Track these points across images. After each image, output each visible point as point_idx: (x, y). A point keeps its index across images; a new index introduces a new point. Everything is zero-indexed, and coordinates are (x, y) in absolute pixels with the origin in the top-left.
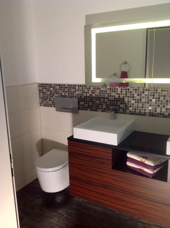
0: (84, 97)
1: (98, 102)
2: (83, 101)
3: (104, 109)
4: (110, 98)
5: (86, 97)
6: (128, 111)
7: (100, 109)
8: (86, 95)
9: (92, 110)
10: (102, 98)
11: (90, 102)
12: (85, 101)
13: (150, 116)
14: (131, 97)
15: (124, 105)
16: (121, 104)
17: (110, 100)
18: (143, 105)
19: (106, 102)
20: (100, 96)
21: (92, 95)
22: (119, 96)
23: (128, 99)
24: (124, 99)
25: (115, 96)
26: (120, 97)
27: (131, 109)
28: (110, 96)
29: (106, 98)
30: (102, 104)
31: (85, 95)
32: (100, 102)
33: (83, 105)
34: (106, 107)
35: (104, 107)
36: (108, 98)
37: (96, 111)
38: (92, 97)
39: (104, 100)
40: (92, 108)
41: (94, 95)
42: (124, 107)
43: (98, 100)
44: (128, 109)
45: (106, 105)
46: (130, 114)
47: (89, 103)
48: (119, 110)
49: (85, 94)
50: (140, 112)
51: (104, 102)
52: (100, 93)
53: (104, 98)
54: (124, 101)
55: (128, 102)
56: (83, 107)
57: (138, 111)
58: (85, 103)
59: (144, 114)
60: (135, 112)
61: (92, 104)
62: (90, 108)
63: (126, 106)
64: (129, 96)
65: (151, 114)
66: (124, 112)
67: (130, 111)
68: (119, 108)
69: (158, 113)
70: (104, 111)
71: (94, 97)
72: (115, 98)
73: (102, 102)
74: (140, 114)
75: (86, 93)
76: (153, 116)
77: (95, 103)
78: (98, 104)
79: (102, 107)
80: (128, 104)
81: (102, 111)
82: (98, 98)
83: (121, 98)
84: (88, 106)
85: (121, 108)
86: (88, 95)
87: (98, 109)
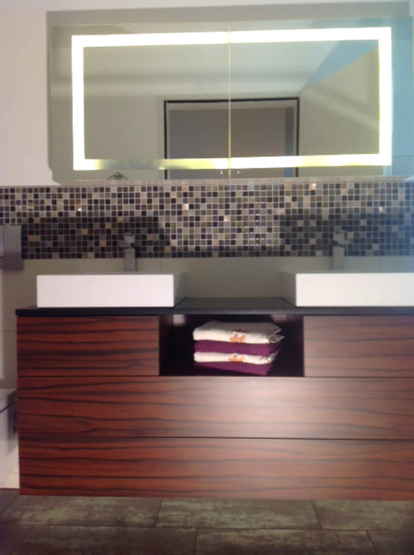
0: (42, 220)
1: (85, 232)
2: (37, 233)
3: (103, 249)
4: (120, 219)
5: (49, 220)
6: (167, 249)
7: (91, 250)
8: (48, 214)
9: (67, 257)
10: (96, 220)
11: (61, 233)
12: (43, 232)
13: (221, 255)
14: (174, 213)
15: (158, 235)
16: (150, 232)
17: (120, 225)
18: (203, 230)
19: (109, 231)
20: (90, 214)
21: (67, 214)
22: (144, 213)
23: (168, 219)
24: (156, 219)
25: (132, 213)
26: (147, 216)
27: (174, 243)
28: (120, 214)
29: (108, 220)
30: (97, 238)
31: (45, 216)
32: (90, 232)
33: (37, 244)
34: (108, 243)
35: (103, 243)
36: (115, 220)
37: (80, 256)
38: (66, 220)
39: (103, 226)
40: (68, 250)
41: (72, 214)
42: (158, 239)
43: (85, 227)
44: (168, 243)
45: (108, 238)
46: (174, 256)
47: (55, 238)
48: (145, 249)
49: (43, 214)
50: (197, 248)
51: (103, 232)
52: (90, 208)
53: (102, 220)
54: (156, 225)
55: (168, 225)
56: (38, 250)
57: (192, 247)
58: (43, 239)
59: (208, 254)
60: (186, 249)
61: (67, 238)
62: (61, 250)
63: (162, 237)
64: (170, 210)
65: (224, 252)
66: (158, 253)
67: (174, 248)
68: (144, 243)
69: (239, 248)
70: (103, 256)
71: (72, 220)
72: (132, 219)
73: (97, 232)
74: (198, 253)
75: (48, 208)
76: (227, 255)
77: (76, 235)
78: (85, 237)
79: (97, 244)
80: (168, 231)
81: (97, 256)
82: (85, 220)
83: (150, 218)
84: (55, 244)
85: (150, 243)
86: (54, 214)
87: (85, 250)
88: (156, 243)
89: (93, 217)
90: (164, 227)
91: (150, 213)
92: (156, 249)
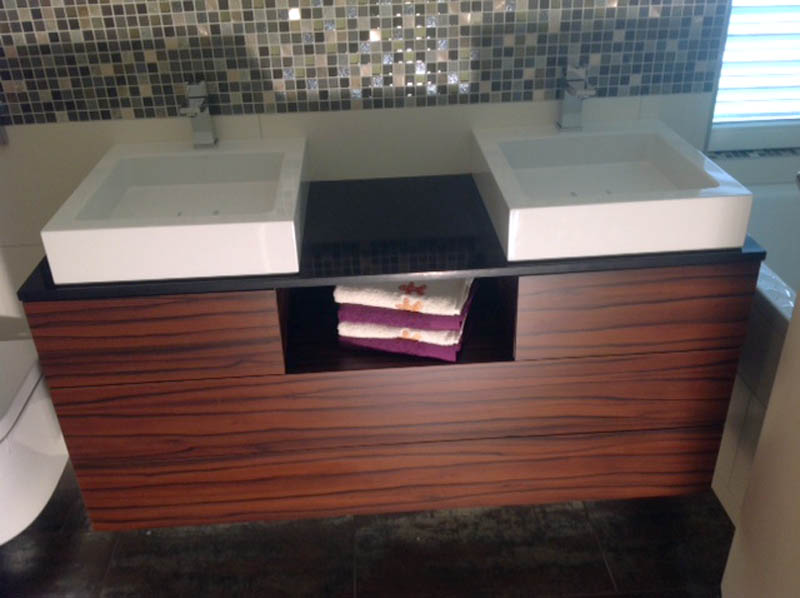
0: (21, 50)
1: (107, 70)
2: (18, 76)
3: (148, 101)
4: (171, 43)
5: (34, 50)
6: (268, 98)
7: (126, 103)
8: (31, 39)
9: (84, 117)
10: (125, 46)
11: (63, 73)
12: (29, 74)
13: (366, 105)
14: (273, 28)
15: (248, 71)
16: (231, 65)
17: (173, 54)
18: (332, 60)
19: (153, 67)
20: (112, 35)
21: (66, 37)
22: (215, 29)
23: (262, 39)
24: (240, 40)
25: (192, 29)
26: (222, 35)
27: (279, 85)
28: (169, 32)
29: (148, 45)
30: (133, 80)
31: (25, 42)
32: (117, 69)
33: (23, 96)
34: (155, 90)
35: (146, 90)
36: (160, 44)
37: (106, 116)
38: (68, 48)
39: (139, 57)
40: (81, 105)
41: (77, 36)
42: (249, 79)
43: (105, 60)
44: (269, 86)
45: (154, 79)
46: (281, 109)
47: (54, 84)
48: (227, 99)
49: (20, 38)
50: (324, 94)
51: (141, 69)
52: (109, 23)
53: (137, 45)
54: (242, 52)
55: (264, 51)
56: (26, 108)
57: (313, 90)
58: (31, 86)
59: (344, 103)
60: (302, 95)
61: (75, 83)
62: (70, 106)
63: (255, 74)
64: (266, 21)
65: (375, 100)
66: (253, 104)
67: (279, 97)
68: (223, 88)
69: (399, 91)
70: (151, 114)
71: (79, 48)
72: (194, 42)
73: (130, 68)
74: (324, 103)
75: (28, 27)
76: (378, 104)
77: (92, 75)
78: (109, 80)
79: (135, 91)
80: (265, 63)
81: (139, 114)
82: (102, 47)
83: (228, 40)
84: (56, 95)
85: (235, 87)
86: (41, 38)
87: (115, 104)
88: (246, 86)
89: (118, 40)
90: (257, 55)
91: (227, 28)
92: (247, 98)
